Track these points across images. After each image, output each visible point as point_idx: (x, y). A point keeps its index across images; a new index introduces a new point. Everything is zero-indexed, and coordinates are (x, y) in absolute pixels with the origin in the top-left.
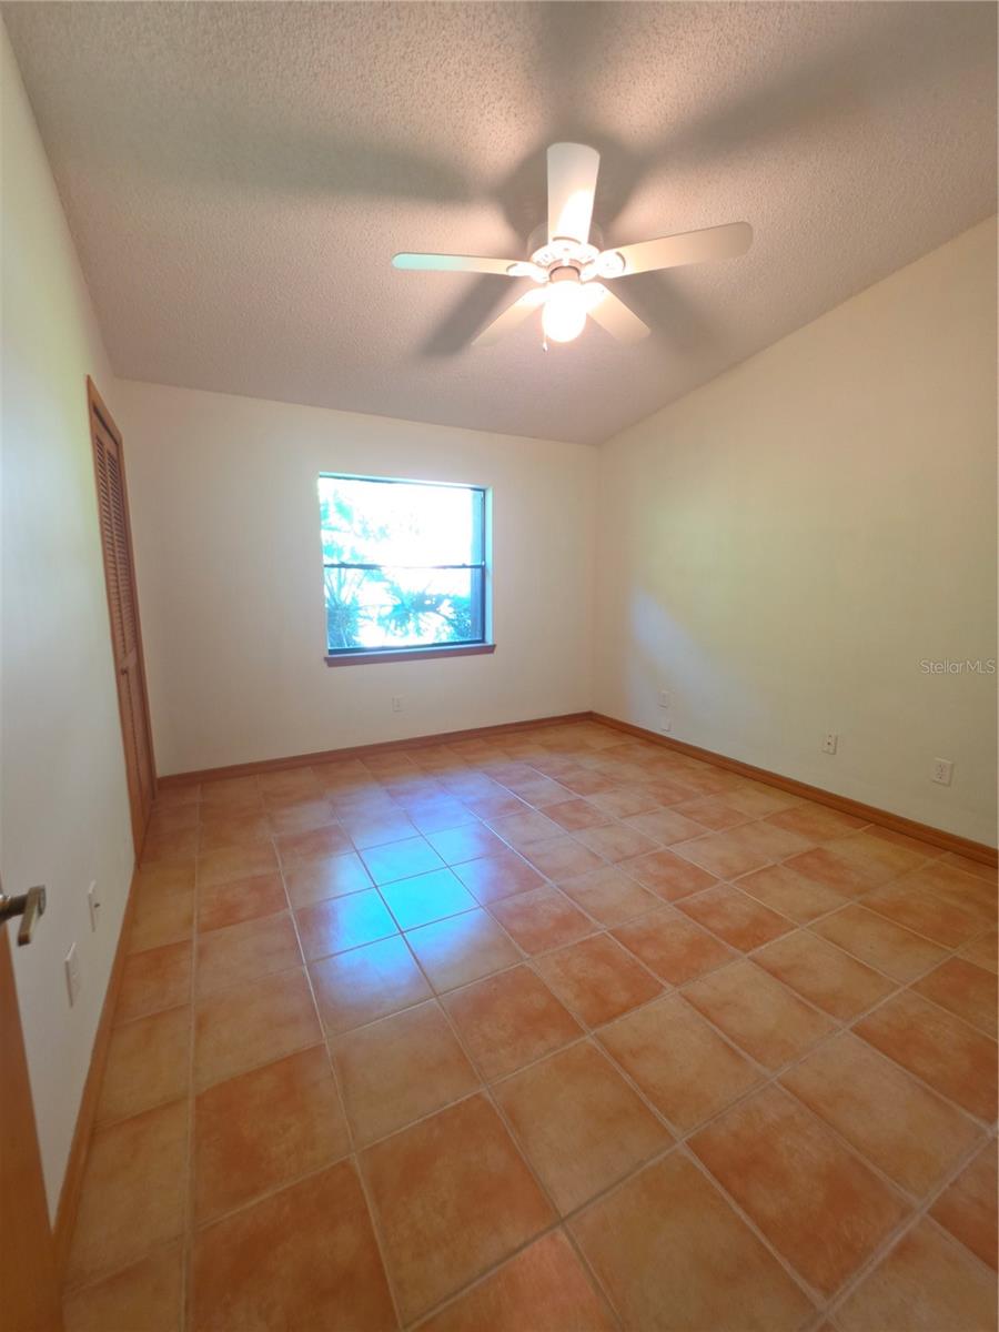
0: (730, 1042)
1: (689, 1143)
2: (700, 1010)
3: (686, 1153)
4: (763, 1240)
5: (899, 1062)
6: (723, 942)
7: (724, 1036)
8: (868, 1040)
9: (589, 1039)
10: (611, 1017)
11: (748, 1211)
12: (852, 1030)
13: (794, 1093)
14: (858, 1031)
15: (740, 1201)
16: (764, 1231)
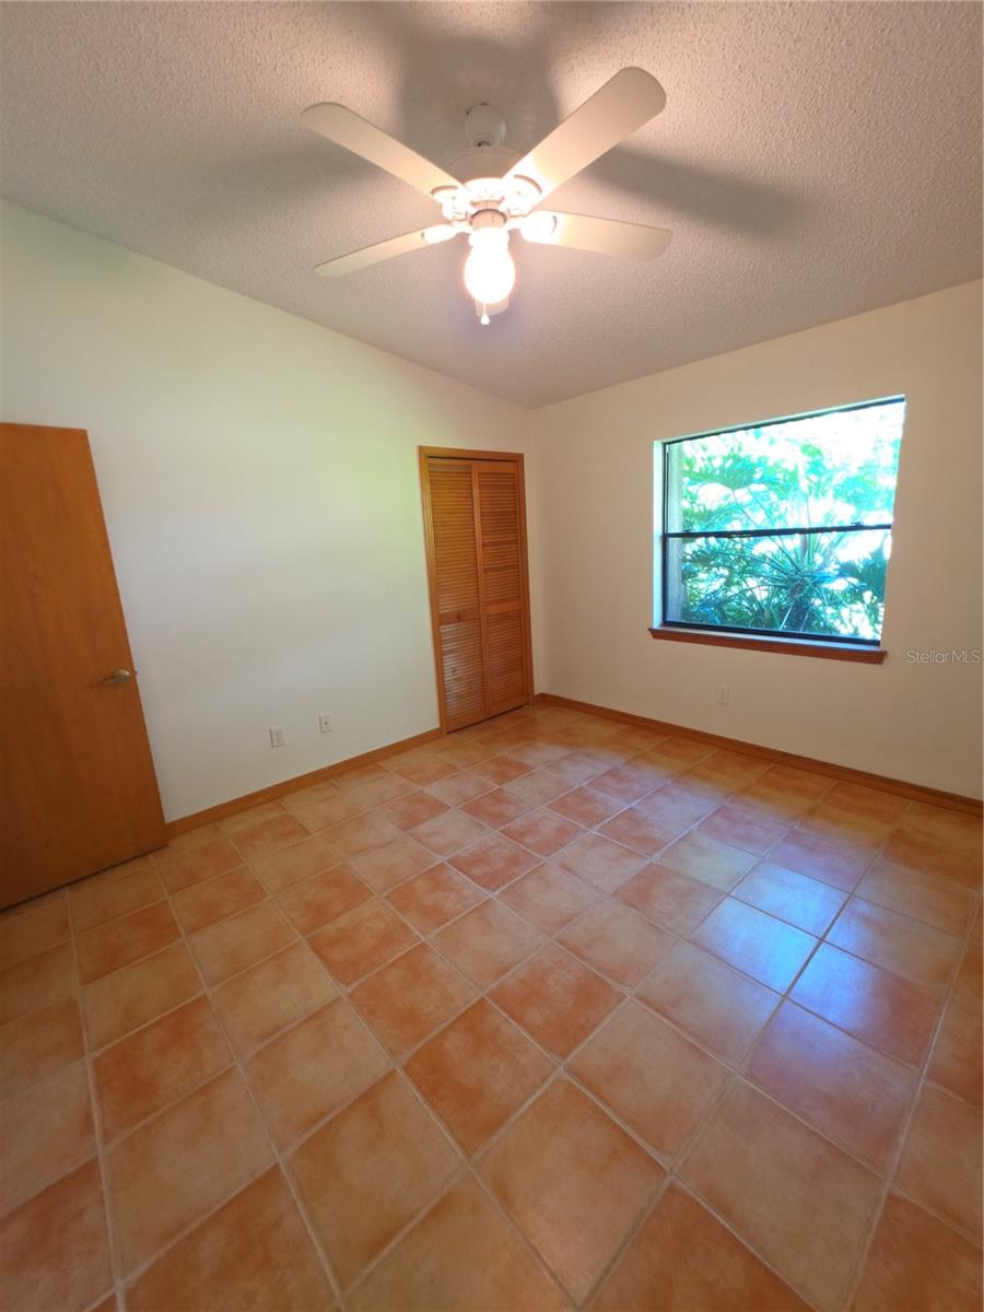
0: (281, 1032)
1: (205, 996)
2: (319, 1012)
3: (200, 994)
4: (136, 1030)
5: (224, 1209)
6: (420, 1045)
7: (288, 1028)
8: (260, 1181)
9: (300, 938)
10: (316, 950)
11: (152, 1026)
12: (276, 1166)
13: (221, 1077)
14: (274, 1173)
15: (159, 1023)
16: (138, 1033)
